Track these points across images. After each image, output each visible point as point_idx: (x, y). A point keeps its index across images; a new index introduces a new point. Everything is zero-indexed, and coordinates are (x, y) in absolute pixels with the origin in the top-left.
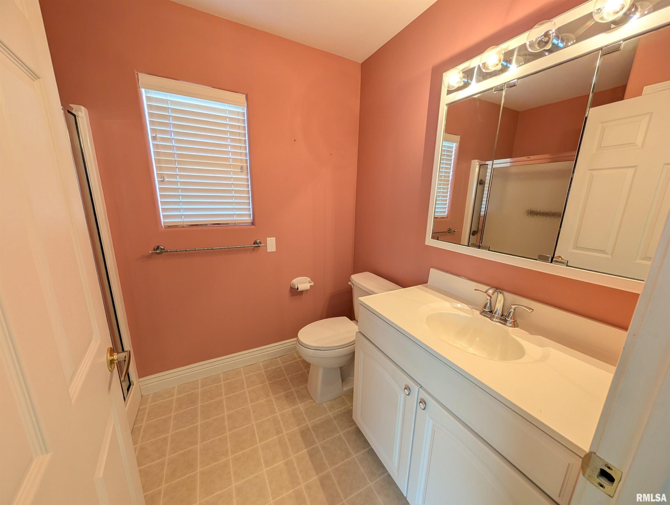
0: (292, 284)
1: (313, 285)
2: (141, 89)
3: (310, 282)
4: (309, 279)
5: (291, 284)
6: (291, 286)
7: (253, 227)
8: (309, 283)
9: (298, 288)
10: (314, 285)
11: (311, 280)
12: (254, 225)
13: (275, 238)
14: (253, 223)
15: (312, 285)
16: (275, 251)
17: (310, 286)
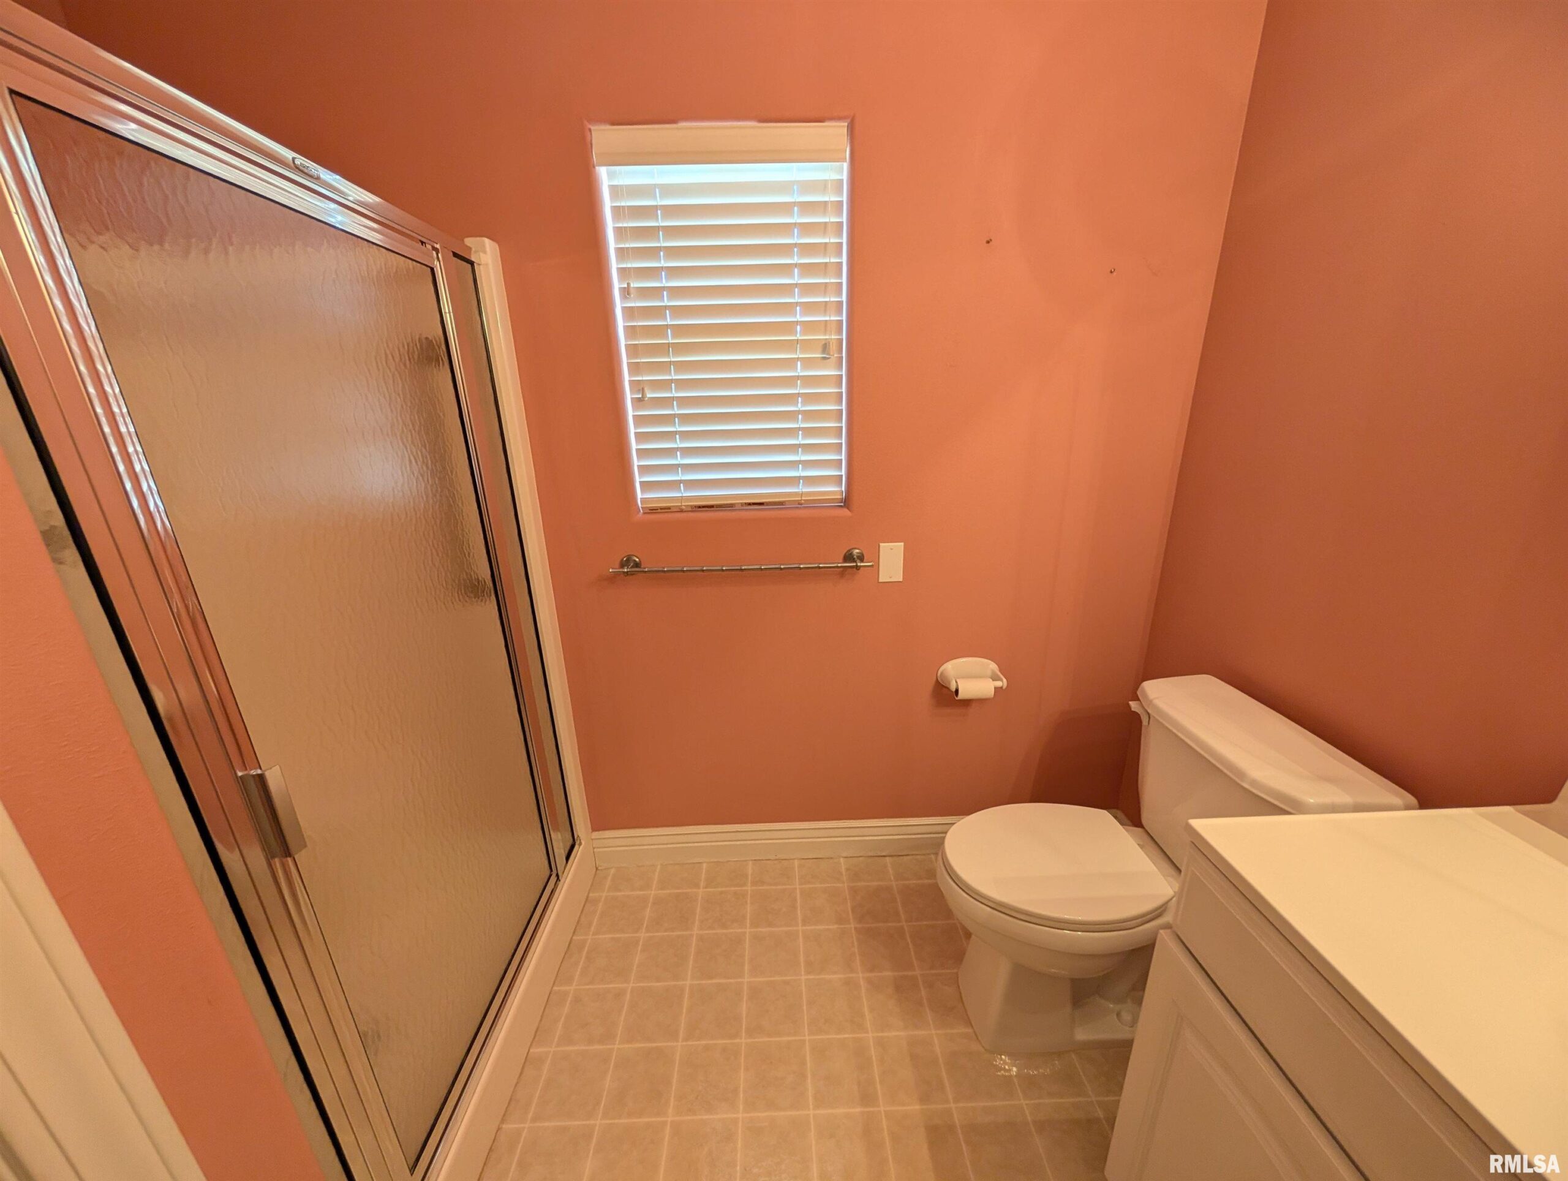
0: (942, 673)
1: (1004, 688)
2: (597, 168)
3: (995, 678)
4: (993, 666)
5: (939, 675)
6: (937, 679)
7: (845, 512)
8: (993, 680)
9: (957, 691)
10: (1006, 688)
11: (1000, 671)
12: (848, 508)
13: (902, 544)
14: (847, 502)
15: (1002, 688)
16: (901, 580)
17: (996, 688)
